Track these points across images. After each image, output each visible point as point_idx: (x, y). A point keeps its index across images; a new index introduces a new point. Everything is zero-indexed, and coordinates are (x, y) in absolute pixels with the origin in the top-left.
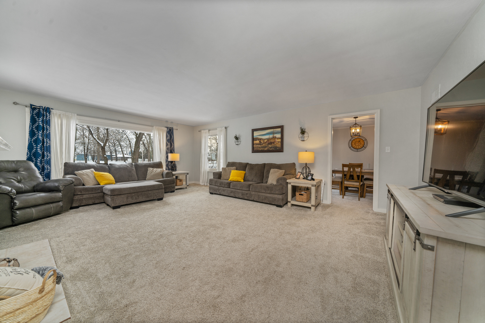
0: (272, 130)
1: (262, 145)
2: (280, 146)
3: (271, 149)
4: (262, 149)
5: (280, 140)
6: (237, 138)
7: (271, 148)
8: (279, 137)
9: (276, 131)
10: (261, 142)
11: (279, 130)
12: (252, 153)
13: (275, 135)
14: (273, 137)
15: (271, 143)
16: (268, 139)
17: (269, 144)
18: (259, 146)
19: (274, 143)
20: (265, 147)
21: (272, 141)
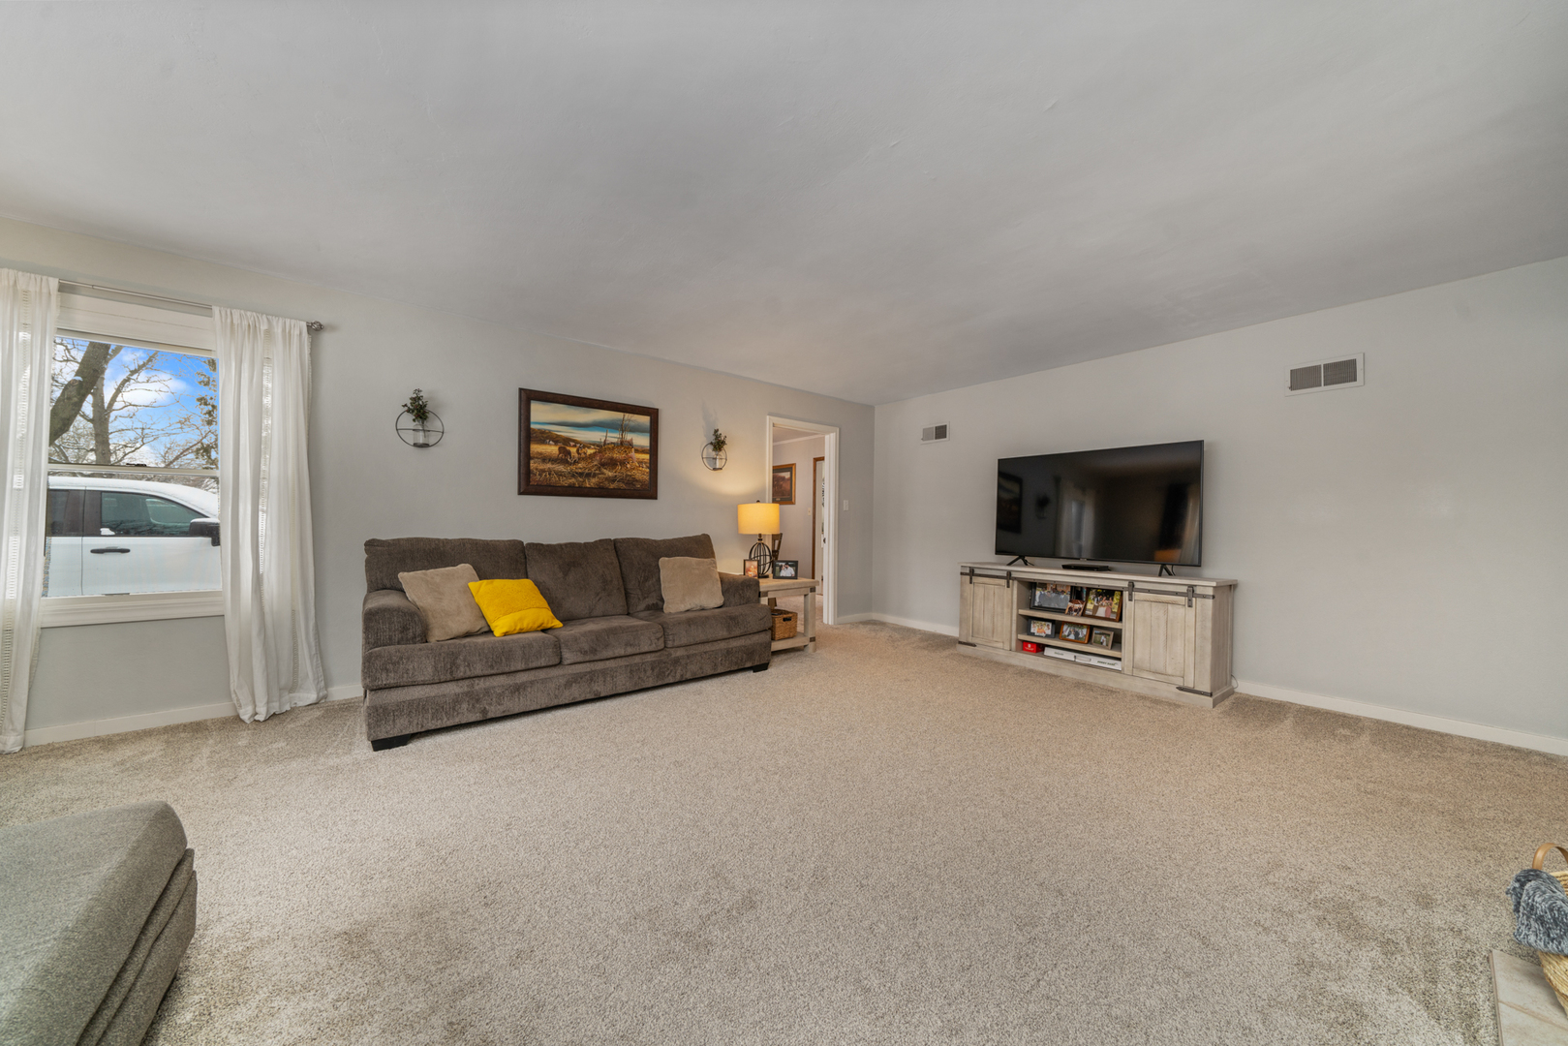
0: (617, 416)
1: (573, 467)
2: (646, 477)
3: (612, 486)
4: (573, 480)
5: (647, 457)
6: (419, 410)
7: (613, 480)
8: (642, 447)
9: (632, 424)
10: (569, 453)
11: (645, 420)
12: (520, 493)
13: (629, 436)
14: (622, 443)
15: (612, 463)
16: (602, 447)
17: (603, 465)
18: (561, 468)
19: (623, 463)
20: (588, 475)
21: (616, 455)
